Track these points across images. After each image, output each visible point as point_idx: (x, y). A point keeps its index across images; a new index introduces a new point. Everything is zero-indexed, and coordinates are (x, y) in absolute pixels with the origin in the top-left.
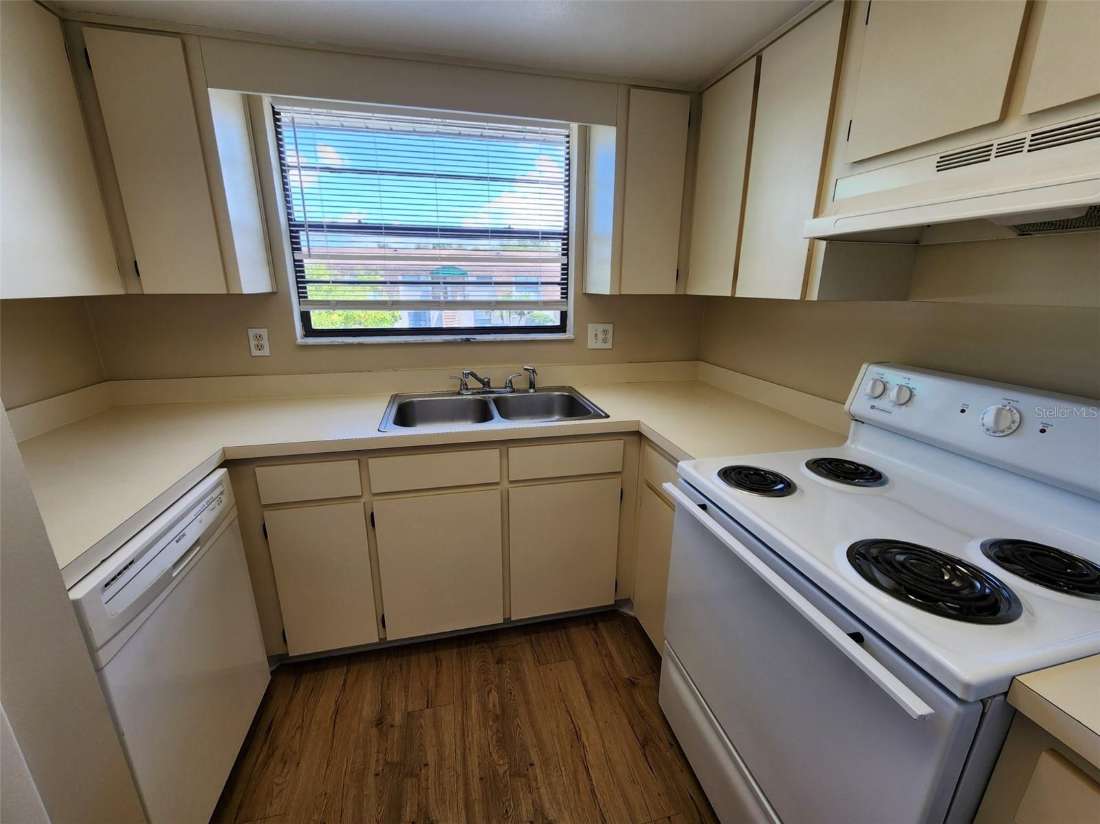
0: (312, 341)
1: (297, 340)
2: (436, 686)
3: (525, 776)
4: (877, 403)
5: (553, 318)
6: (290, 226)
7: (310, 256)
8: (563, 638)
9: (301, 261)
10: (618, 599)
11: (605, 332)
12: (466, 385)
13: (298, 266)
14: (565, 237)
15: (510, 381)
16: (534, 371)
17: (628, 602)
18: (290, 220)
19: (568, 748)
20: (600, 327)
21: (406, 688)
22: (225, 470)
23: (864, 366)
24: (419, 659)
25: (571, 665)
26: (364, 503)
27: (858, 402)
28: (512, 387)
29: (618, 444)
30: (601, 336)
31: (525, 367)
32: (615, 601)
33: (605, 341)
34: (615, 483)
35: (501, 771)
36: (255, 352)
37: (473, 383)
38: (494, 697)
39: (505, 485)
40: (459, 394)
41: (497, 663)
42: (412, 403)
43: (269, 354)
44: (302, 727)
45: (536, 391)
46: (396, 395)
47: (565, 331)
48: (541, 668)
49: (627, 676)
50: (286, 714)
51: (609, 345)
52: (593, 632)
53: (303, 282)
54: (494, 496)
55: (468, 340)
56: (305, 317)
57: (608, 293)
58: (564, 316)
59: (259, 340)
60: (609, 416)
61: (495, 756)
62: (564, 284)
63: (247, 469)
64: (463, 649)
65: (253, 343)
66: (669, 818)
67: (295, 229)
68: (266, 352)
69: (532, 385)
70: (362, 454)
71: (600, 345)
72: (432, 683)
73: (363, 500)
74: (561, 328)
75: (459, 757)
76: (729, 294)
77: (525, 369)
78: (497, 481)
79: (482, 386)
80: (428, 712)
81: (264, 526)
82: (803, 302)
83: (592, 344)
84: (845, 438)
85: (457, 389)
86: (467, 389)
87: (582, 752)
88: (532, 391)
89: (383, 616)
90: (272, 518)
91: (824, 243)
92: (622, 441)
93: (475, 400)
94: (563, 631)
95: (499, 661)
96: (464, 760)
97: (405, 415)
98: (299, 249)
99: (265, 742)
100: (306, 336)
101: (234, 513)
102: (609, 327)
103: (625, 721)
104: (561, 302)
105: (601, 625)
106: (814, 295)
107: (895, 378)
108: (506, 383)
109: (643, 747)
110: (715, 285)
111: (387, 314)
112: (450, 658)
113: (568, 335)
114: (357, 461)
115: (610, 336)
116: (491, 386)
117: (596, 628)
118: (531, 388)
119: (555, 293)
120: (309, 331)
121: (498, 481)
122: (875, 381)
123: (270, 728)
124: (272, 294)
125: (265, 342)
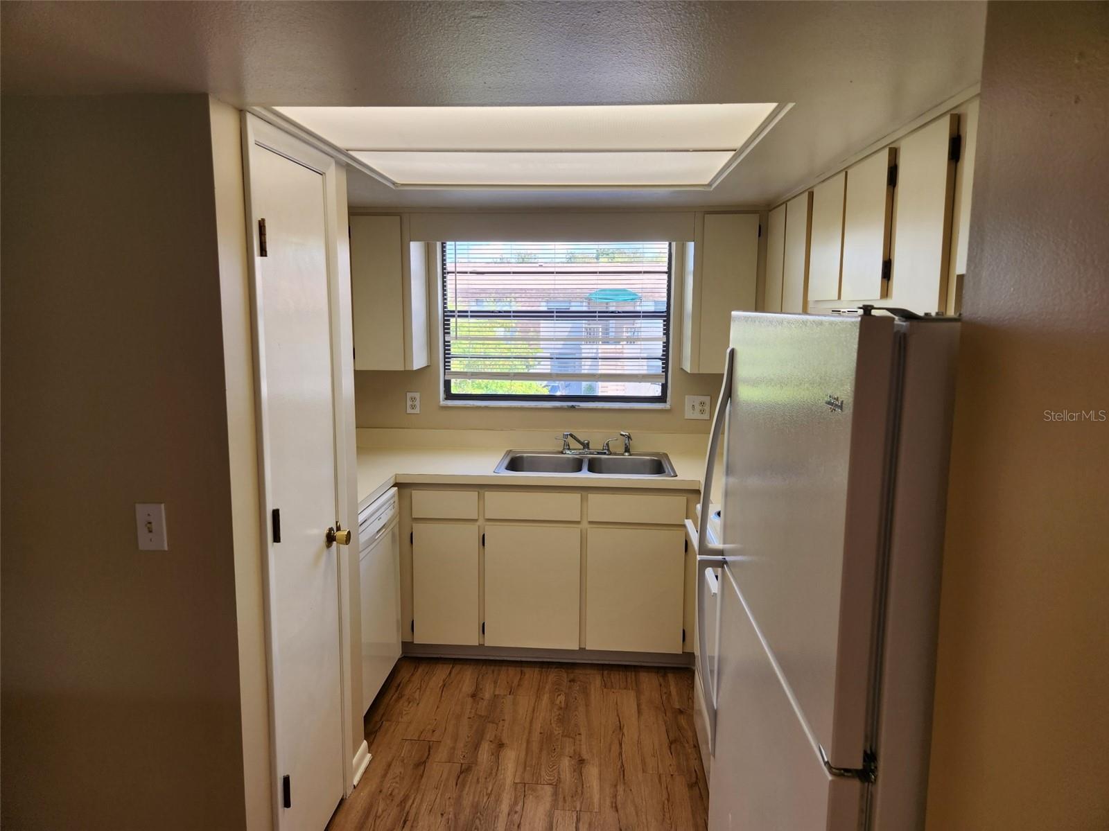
0: (450, 403)
1: (440, 402)
2: (519, 685)
3: (574, 739)
5: (655, 390)
6: (444, 312)
7: (456, 338)
8: (631, 678)
9: (449, 342)
10: (683, 652)
11: (702, 404)
12: (568, 445)
13: (447, 345)
14: (666, 316)
15: (608, 444)
16: (629, 437)
18: (445, 308)
19: (611, 732)
20: (696, 399)
21: (495, 683)
22: (396, 488)
24: (508, 670)
25: (632, 694)
26: (479, 527)
28: (608, 450)
30: (698, 407)
31: (622, 433)
33: (702, 412)
35: (556, 733)
36: (409, 411)
37: (574, 444)
38: (562, 698)
39: (585, 524)
40: (562, 453)
41: (570, 681)
42: (521, 458)
43: (418, 412)
44: (420, 689)
45: (630, 455)
46: (511, 451)
47: (665, 402)
48: (605, 690)
49: (678, 707)
50: (409, 681)
51: (706, 416)
52: (661, 679)
53: (449, 358)
54: (575, 532)
56: (447, 384)
58: (664, 387)
59: (415, 402)
60: (676, 476)
61: (554, 725)
62: (665, 359)
63: (406, 491)
64: (544, 670)
65: (409, 403)
66: (672, 775)
67: (448, 315)
68: (417, 411)
69: (627, 449)
70: (480, 487)
71: (697, 415)
72: (516, 682)
73: (478, 523)
74: (662, 399)
75: (528, 719)
77: (621, 435)
78: (577, 520)
79: (582, 447)
80: (511, 697)
81: (412, 534)
83: (689, 414)
85: (561, 449)
86: (569, 449)
87: (621, 737)
88: (627, 454)
89: (484, 624)
90: (418, 529)
92: (685, 498)
93: (573, 459)
94: (633, 673)
95: (572, 681)
96: (531, 722)
97: (515, 464)
98: (449, 333)
99: (396, 691)
100: (446, 399)
101: (397, 520)
102: (706, 399)
103: (664, 729)
104: (662, 375)
105: (670, 674)
108: (604, 445)
111: (507, 383)
112: (532, 675)
113: (668, 405)
114: (477, 493)
115: (707, 408)
116: (590, 447)
118: (626, 451)
119: (657, 367)
120: (449, 396)
121: (579, 520)
123: (399, 685)
124: (428, 366)
125: (417, 403)
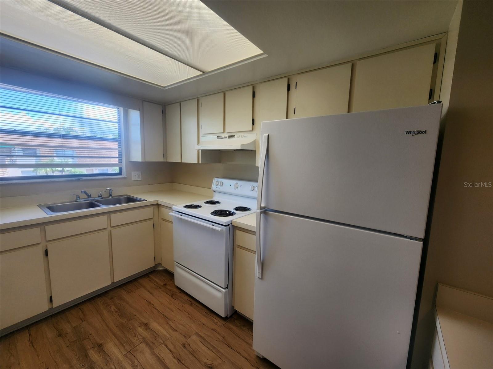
2: (84, 316)
4: (217, 186)
5: (116, 170)
8: (137, 284)
10: (156, 263)
11: (139, 174)
12: (79, 197)
14: (119, 140)
16: (111, 190)
17: (160, 264)
19: (147, 306)
20: (137, 173)
21: (69, 322)
23: (214, 179)
25: (142, 289)
27: (214, 187)
28: (101, 196)
29: (151, 209)
30: (137, 176)
31: (107, 188)
32: (155, 265)
33: (139, 177)
34: (151, 223)
35: (124, 322)
37: (83, 196)
38: (113, 307)
39: (109, 229)
40: (76, 201)
45: (112, 197)
47: (122, 175)
48: (130, 294)
49: (163, 284)
51: (140, 179)
54: (105, 233)
55: (79, 179)
57: (141, 161)
58: (121, 169)
60: (146, 200)
61: (120, 320)
62: (120, 158)
64: (92, 302)
69: (110, 195)
70: (42, 224)
71: (137, 179)
72: (81, 315)
73: (42, 245)
74: (120, 173)
76: (180, 162)
78: (106, 227)
79: (87, 197)
80: (85, 322)
82: (198, 164)
83: (133, 179)
84: (213, 197)
85: (75, 199)
86: (80, 199)
87: (153, 306)
88: (111, 197)
89: (51, 296)
91: (201, 151)
92: (153, 208)
93: (86, 203)
95: (112, 298)
96: (107, 326)
97: (55, 210)
102: (140, 173)
104: (119, 164)
105: (150, 276)
106: (200, 162)
107: (220, 180)
108: (99, 195)
109: (172, 296)
110: (176, 159)
112: (87, 307)
113: (124, 175)
114: (39, 228)
115: (140, 176)
116: (92, 197)
117: (148, 277)
118: (110, 196)
119: (116, 161)
122: (216, 181)
